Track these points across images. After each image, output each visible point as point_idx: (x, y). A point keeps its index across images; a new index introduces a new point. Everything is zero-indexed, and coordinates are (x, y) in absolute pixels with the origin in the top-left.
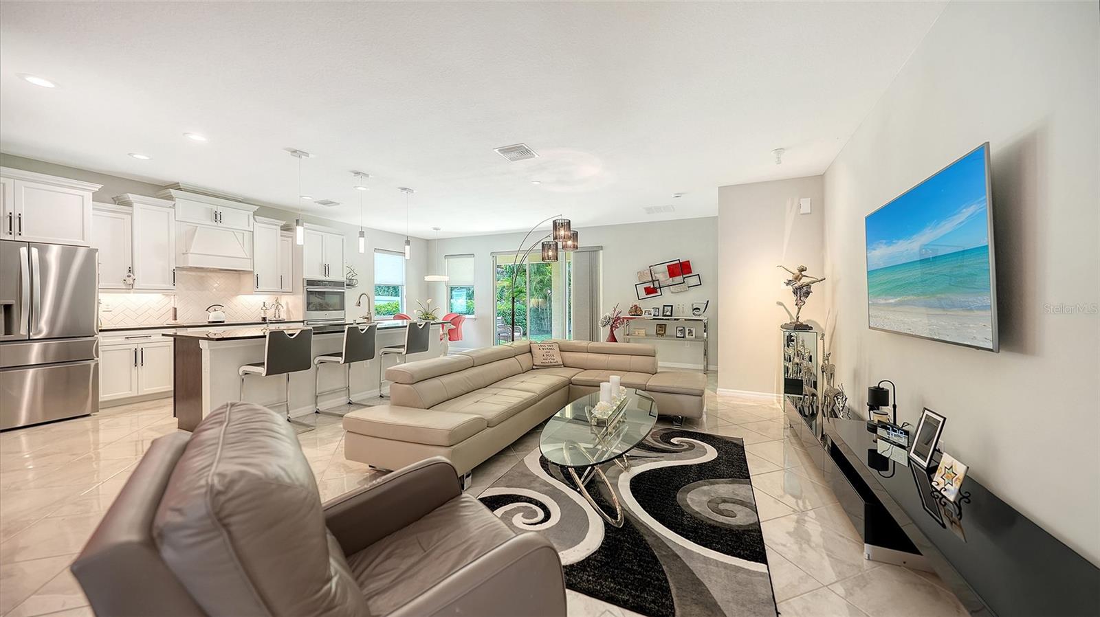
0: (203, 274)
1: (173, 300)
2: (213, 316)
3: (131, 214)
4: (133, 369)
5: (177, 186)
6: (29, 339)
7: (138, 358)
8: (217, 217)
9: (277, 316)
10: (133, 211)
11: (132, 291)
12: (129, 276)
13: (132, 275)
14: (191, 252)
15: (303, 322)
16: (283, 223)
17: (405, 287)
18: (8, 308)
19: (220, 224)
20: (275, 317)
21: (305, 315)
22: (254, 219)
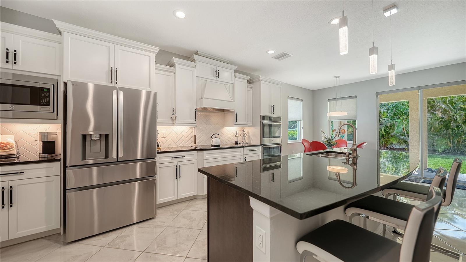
0: (208, 114)
1: (194, 130)
2: (215, 142)
3: (175, 73)
4: (175, 180)
5: (197, 53)
6: (118, 161)
7: (178, 173)
8: (217, 74)
9: (244, 141)
10: (175, 70)
11: (175, 124)
12: (173, 114)
13: (175, 114)
14: (204, 97)
15: (260, 145)
16: (248, 78)
17: (302, 121)
18: (107, 136)
19: (218, 79)
20: (243, 141)
21: (262, 141)
22: (235, 75)
